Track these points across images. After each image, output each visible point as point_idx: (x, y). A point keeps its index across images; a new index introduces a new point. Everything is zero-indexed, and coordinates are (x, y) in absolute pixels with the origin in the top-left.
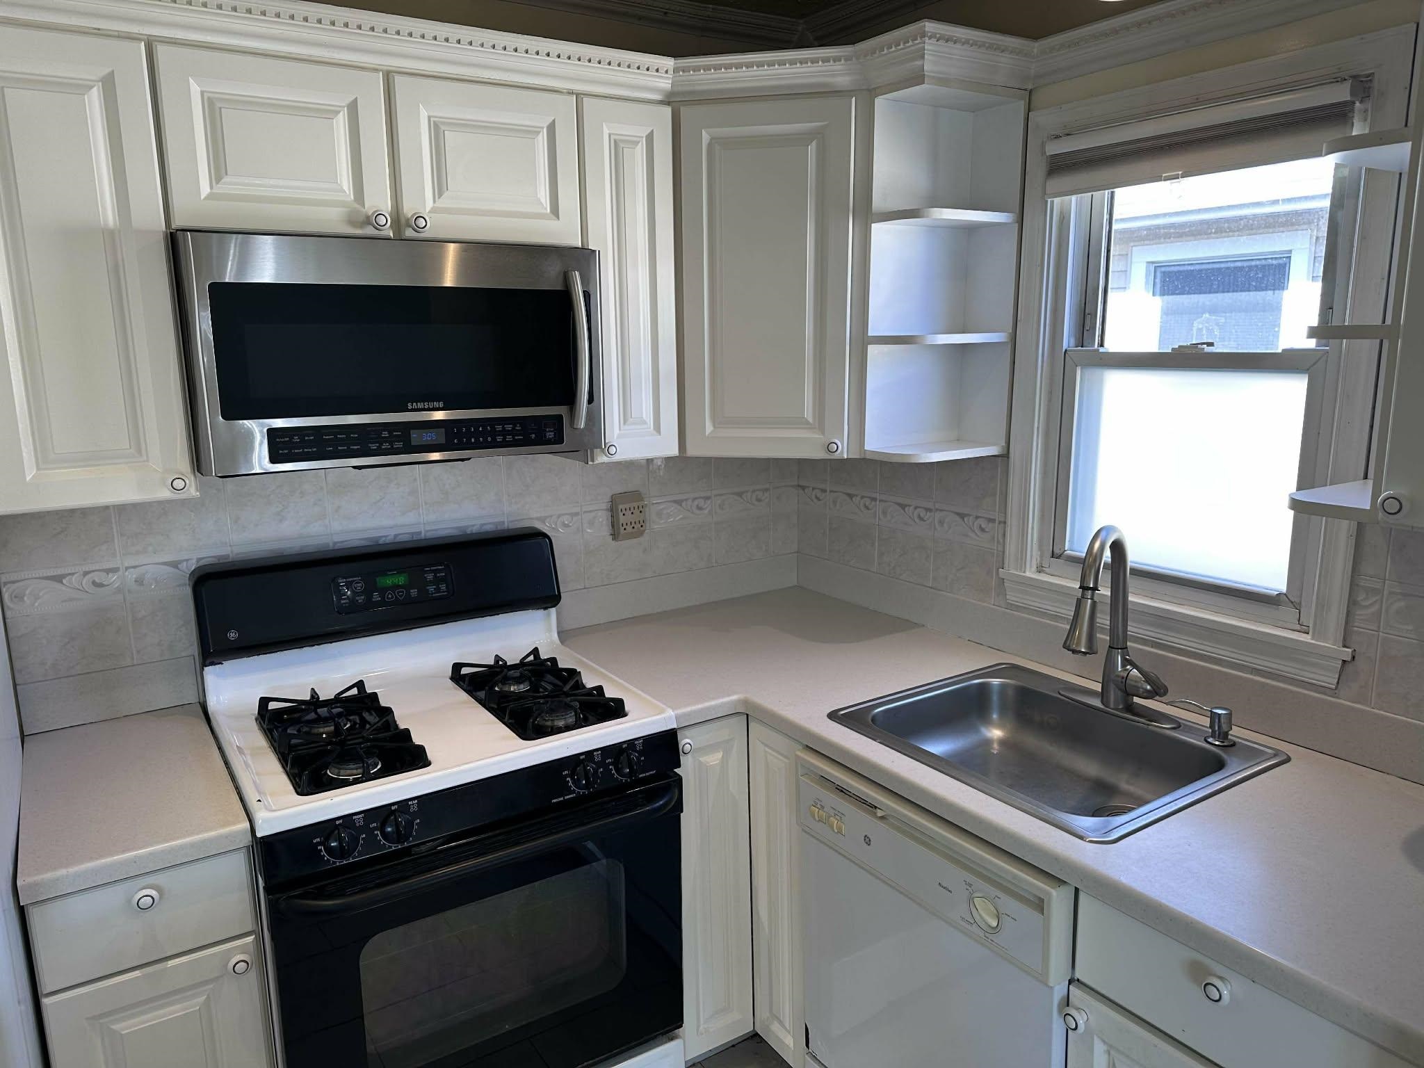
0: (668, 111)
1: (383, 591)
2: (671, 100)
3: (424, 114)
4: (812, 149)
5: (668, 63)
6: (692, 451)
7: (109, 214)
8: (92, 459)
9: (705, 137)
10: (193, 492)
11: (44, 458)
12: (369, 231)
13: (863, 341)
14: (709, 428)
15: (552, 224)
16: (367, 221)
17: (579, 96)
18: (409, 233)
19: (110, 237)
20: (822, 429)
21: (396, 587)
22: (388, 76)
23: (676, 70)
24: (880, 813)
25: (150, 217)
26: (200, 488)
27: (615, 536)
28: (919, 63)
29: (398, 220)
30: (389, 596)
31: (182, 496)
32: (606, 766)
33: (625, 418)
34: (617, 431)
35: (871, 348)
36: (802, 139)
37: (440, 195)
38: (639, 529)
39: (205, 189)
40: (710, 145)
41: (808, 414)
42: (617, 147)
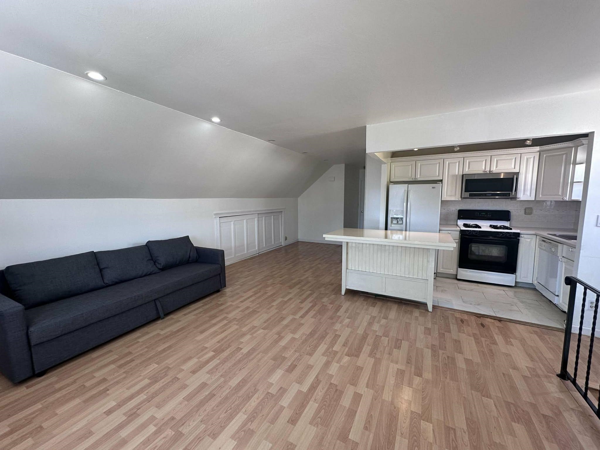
0: (539, 153)
1: (481, 215)
2: (540, 152)
3: (495, 159)
4: (564, 156)
5: (539, 147)
6: (537, 199)
7: (457, 174)
8: (451, 196)
9: (545, 156)
10: (460, 200)
11: (447, 195)
12: (486, 173)
13: (572, 183)
14: (541, 196)
15: (514, 170)
16: (486, 172)
17: (521, 154)
18: (491, 173)
19: (457, 175)
20: (563, 196)
21: (483, 214)
22: (491, 156)
23: (540, 148)
24: (546, 242)
25: (461, 173)
26: (461, 199)
27: (525, 214)
28: (582, 143)
29: (490, 171)
30: (482, 215)
31: (459, 200)
32: (506, 234)
33: (524, 194)
34: (522, 196)
35: (574, 184)
36: (563, 154)
37: (497, 168)
38: (530, 213)
39: (467, 170)
40: (546, 157)
41: (560, 193)
42: (527, 159)
